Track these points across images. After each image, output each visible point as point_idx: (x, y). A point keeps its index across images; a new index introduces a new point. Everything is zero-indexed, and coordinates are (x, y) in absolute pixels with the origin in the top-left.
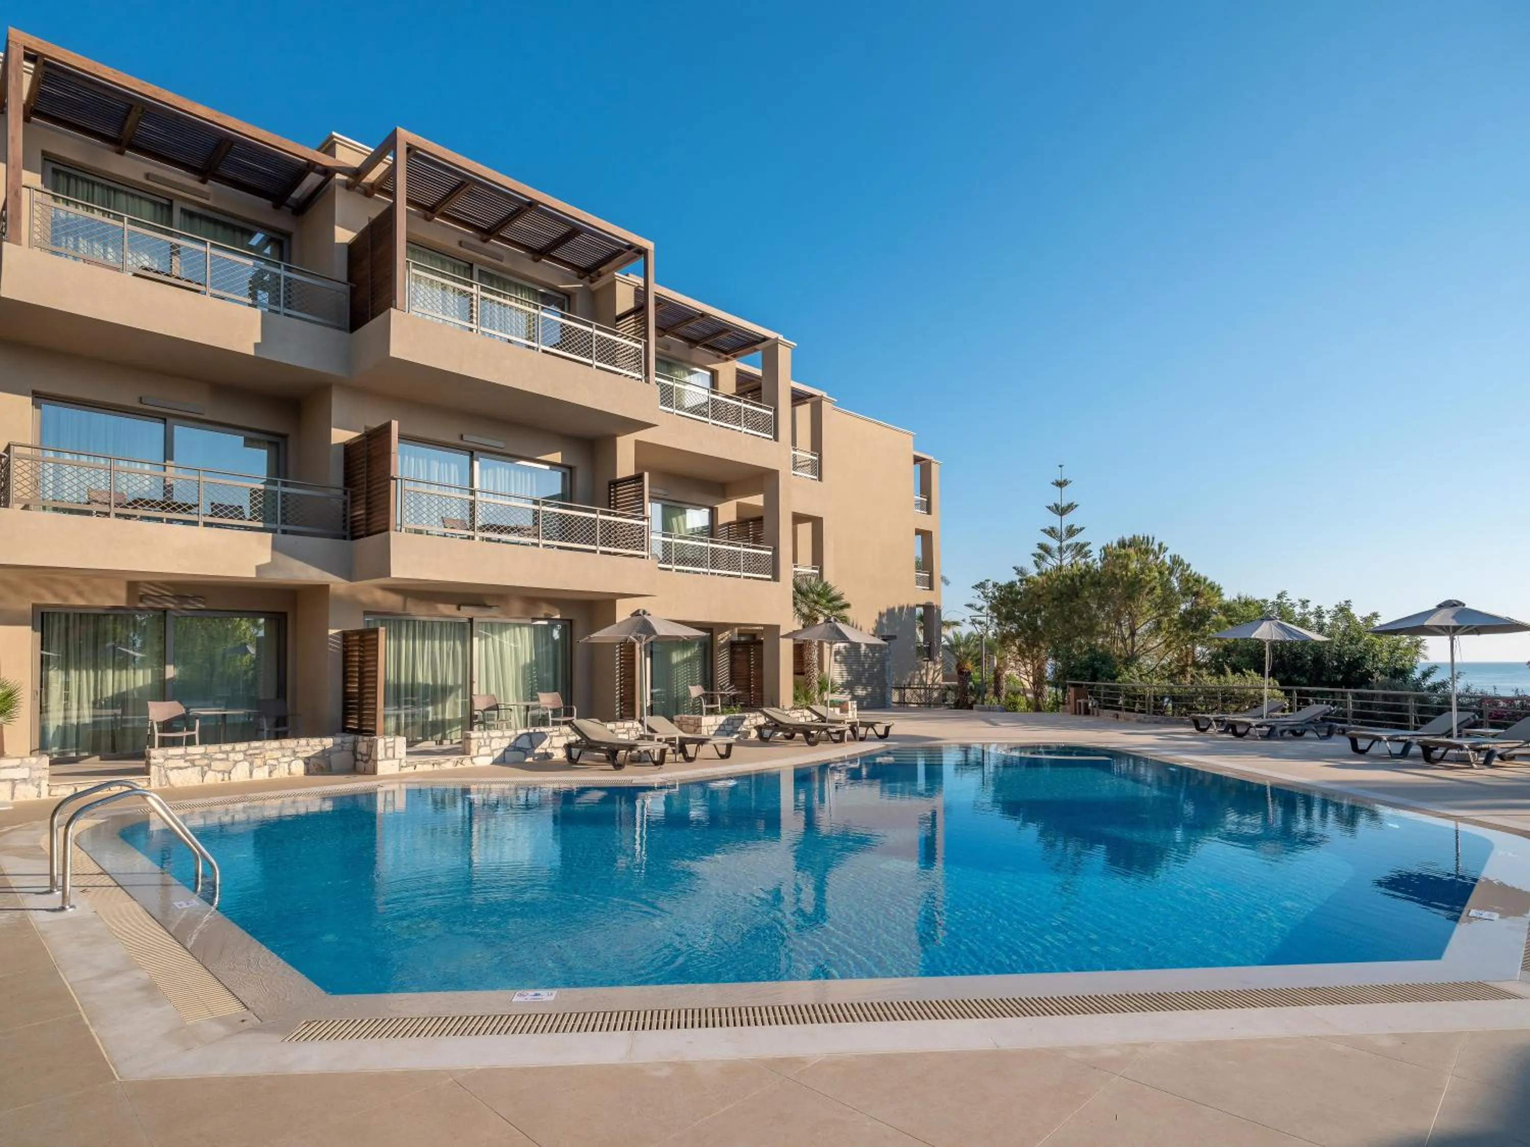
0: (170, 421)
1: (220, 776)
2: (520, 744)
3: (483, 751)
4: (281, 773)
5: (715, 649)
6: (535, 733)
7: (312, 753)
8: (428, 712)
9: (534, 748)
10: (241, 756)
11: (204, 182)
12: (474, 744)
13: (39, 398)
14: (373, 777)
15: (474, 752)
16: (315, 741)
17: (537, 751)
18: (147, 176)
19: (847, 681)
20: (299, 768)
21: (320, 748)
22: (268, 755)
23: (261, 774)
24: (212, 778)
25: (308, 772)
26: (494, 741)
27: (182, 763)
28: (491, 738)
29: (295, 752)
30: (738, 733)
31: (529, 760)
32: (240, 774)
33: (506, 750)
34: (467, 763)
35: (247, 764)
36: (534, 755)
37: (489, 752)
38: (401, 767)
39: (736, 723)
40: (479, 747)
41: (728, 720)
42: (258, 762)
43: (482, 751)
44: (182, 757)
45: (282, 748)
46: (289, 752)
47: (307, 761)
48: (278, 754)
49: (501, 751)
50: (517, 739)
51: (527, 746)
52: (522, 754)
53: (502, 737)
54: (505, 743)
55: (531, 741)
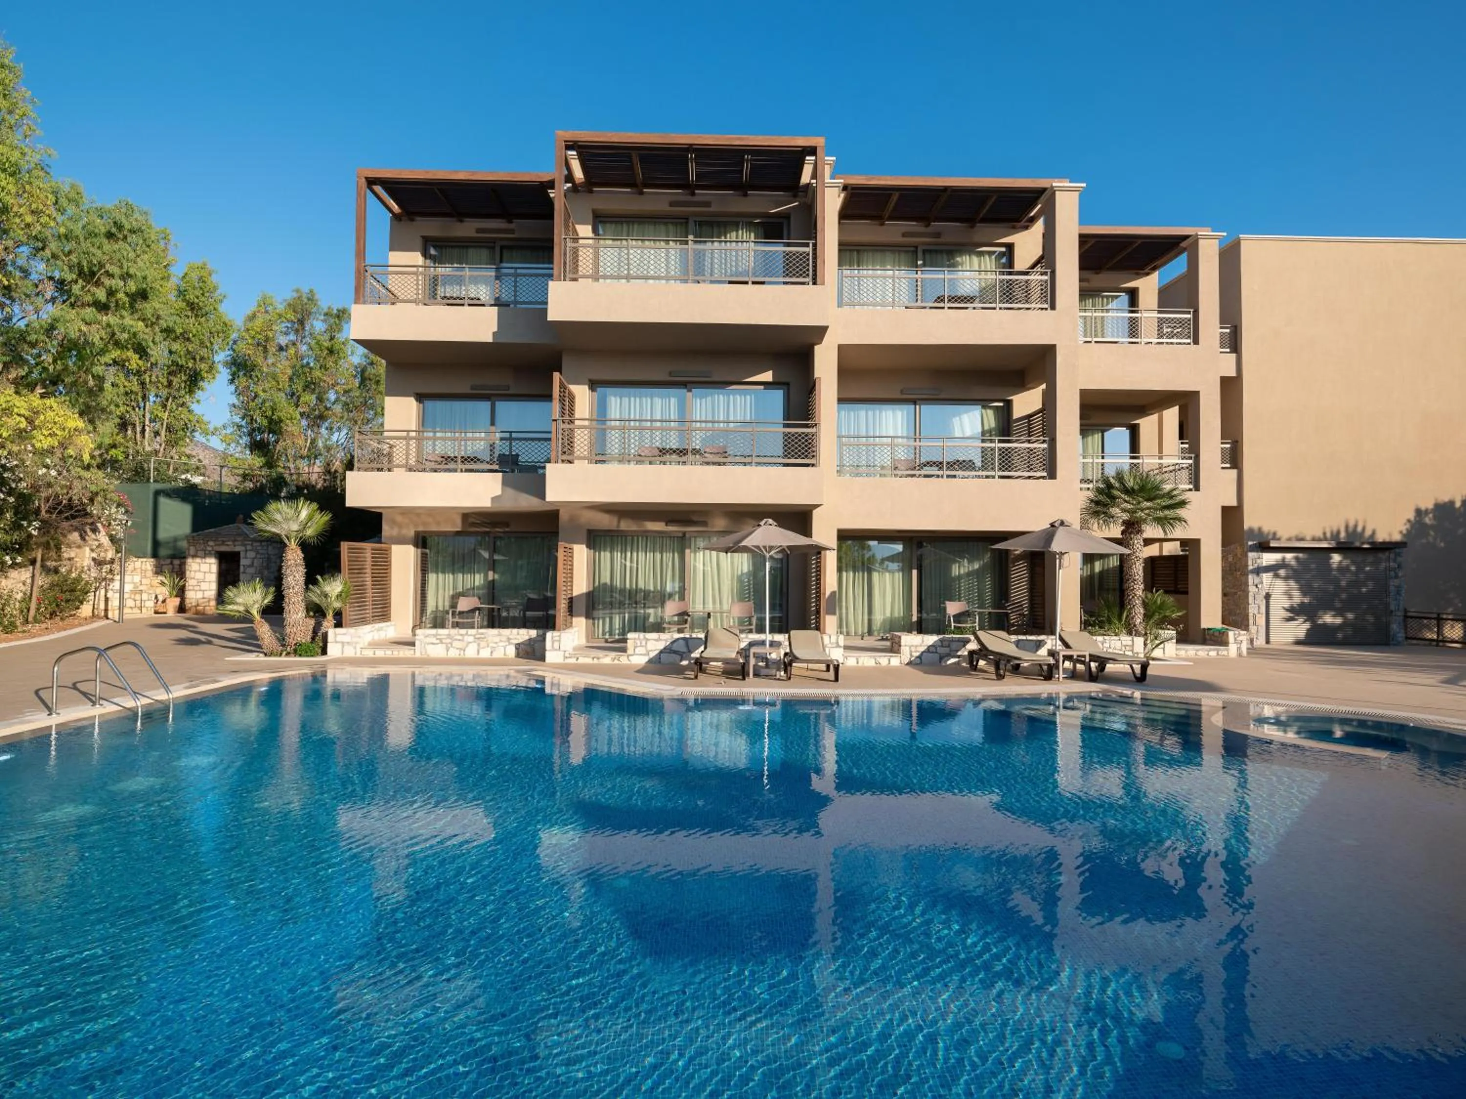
0: (493, 398)
1: (458, 652)
2: (675, 647)
3: (640, 650)
4: (499, 654)
5: (1010, 561)
6: (691, 638)
7: (521, 641)
8: (649, 615)
9: (690, 652)
10: (471, 639)
11: (510, 222)
12: (630, 644)
13: (420, 398)
14: (541, 663)
15: (630, 651)
16: (523, 631)
17: (693, 655)
18: (478, 231)
19: (1302, 604)
20: (511, 652)
21: (527, 638)
22: (490, 639)
23: (485, 654)
24: (453, 653)
25: (518, 655)
26: (649, 643)
27: (434, 640)
28: (647, 640)
29: (509, 639)
30: (959, 657)
31: (685, 663)
32: (471, 652)
33: (661, 652)
34: (624, 660)
35: (475, 645)
36: (690, 659)
37: (644, 652)
38: (565, 658)
39: (954, 646)
40: (635, 647)
41: (941, 641)
42: (483, 644)
43: (638, 650)
44: (434, 636)
45: (500, 635)
46: (504, 639)
47: (518, 646)
48: (497, 639)
49: (657, 652)
50: (673, 643)
51: (684, 650)
52: (678, 657)
53: (658, 640)
54: (661, 646)
55: (687, 646)
